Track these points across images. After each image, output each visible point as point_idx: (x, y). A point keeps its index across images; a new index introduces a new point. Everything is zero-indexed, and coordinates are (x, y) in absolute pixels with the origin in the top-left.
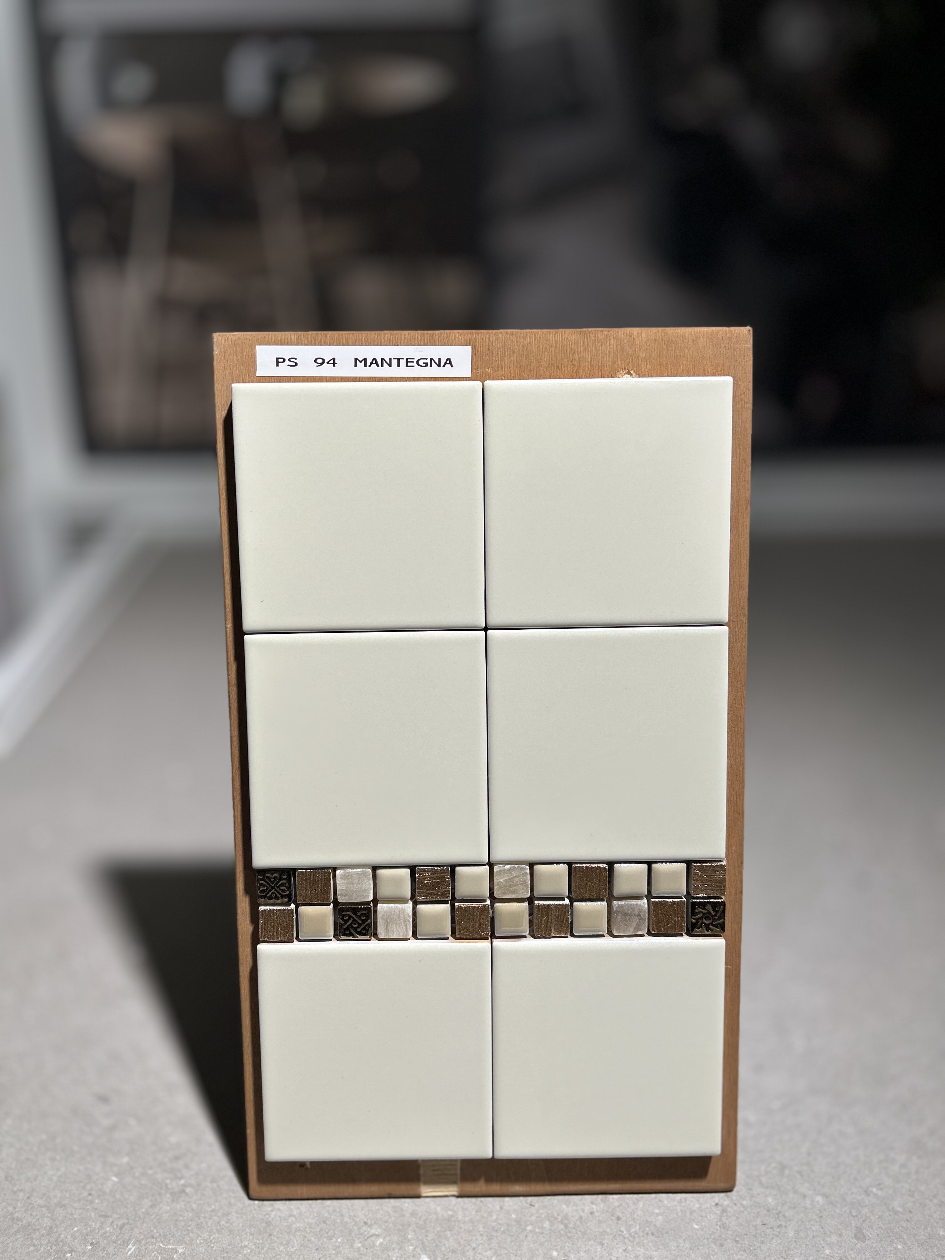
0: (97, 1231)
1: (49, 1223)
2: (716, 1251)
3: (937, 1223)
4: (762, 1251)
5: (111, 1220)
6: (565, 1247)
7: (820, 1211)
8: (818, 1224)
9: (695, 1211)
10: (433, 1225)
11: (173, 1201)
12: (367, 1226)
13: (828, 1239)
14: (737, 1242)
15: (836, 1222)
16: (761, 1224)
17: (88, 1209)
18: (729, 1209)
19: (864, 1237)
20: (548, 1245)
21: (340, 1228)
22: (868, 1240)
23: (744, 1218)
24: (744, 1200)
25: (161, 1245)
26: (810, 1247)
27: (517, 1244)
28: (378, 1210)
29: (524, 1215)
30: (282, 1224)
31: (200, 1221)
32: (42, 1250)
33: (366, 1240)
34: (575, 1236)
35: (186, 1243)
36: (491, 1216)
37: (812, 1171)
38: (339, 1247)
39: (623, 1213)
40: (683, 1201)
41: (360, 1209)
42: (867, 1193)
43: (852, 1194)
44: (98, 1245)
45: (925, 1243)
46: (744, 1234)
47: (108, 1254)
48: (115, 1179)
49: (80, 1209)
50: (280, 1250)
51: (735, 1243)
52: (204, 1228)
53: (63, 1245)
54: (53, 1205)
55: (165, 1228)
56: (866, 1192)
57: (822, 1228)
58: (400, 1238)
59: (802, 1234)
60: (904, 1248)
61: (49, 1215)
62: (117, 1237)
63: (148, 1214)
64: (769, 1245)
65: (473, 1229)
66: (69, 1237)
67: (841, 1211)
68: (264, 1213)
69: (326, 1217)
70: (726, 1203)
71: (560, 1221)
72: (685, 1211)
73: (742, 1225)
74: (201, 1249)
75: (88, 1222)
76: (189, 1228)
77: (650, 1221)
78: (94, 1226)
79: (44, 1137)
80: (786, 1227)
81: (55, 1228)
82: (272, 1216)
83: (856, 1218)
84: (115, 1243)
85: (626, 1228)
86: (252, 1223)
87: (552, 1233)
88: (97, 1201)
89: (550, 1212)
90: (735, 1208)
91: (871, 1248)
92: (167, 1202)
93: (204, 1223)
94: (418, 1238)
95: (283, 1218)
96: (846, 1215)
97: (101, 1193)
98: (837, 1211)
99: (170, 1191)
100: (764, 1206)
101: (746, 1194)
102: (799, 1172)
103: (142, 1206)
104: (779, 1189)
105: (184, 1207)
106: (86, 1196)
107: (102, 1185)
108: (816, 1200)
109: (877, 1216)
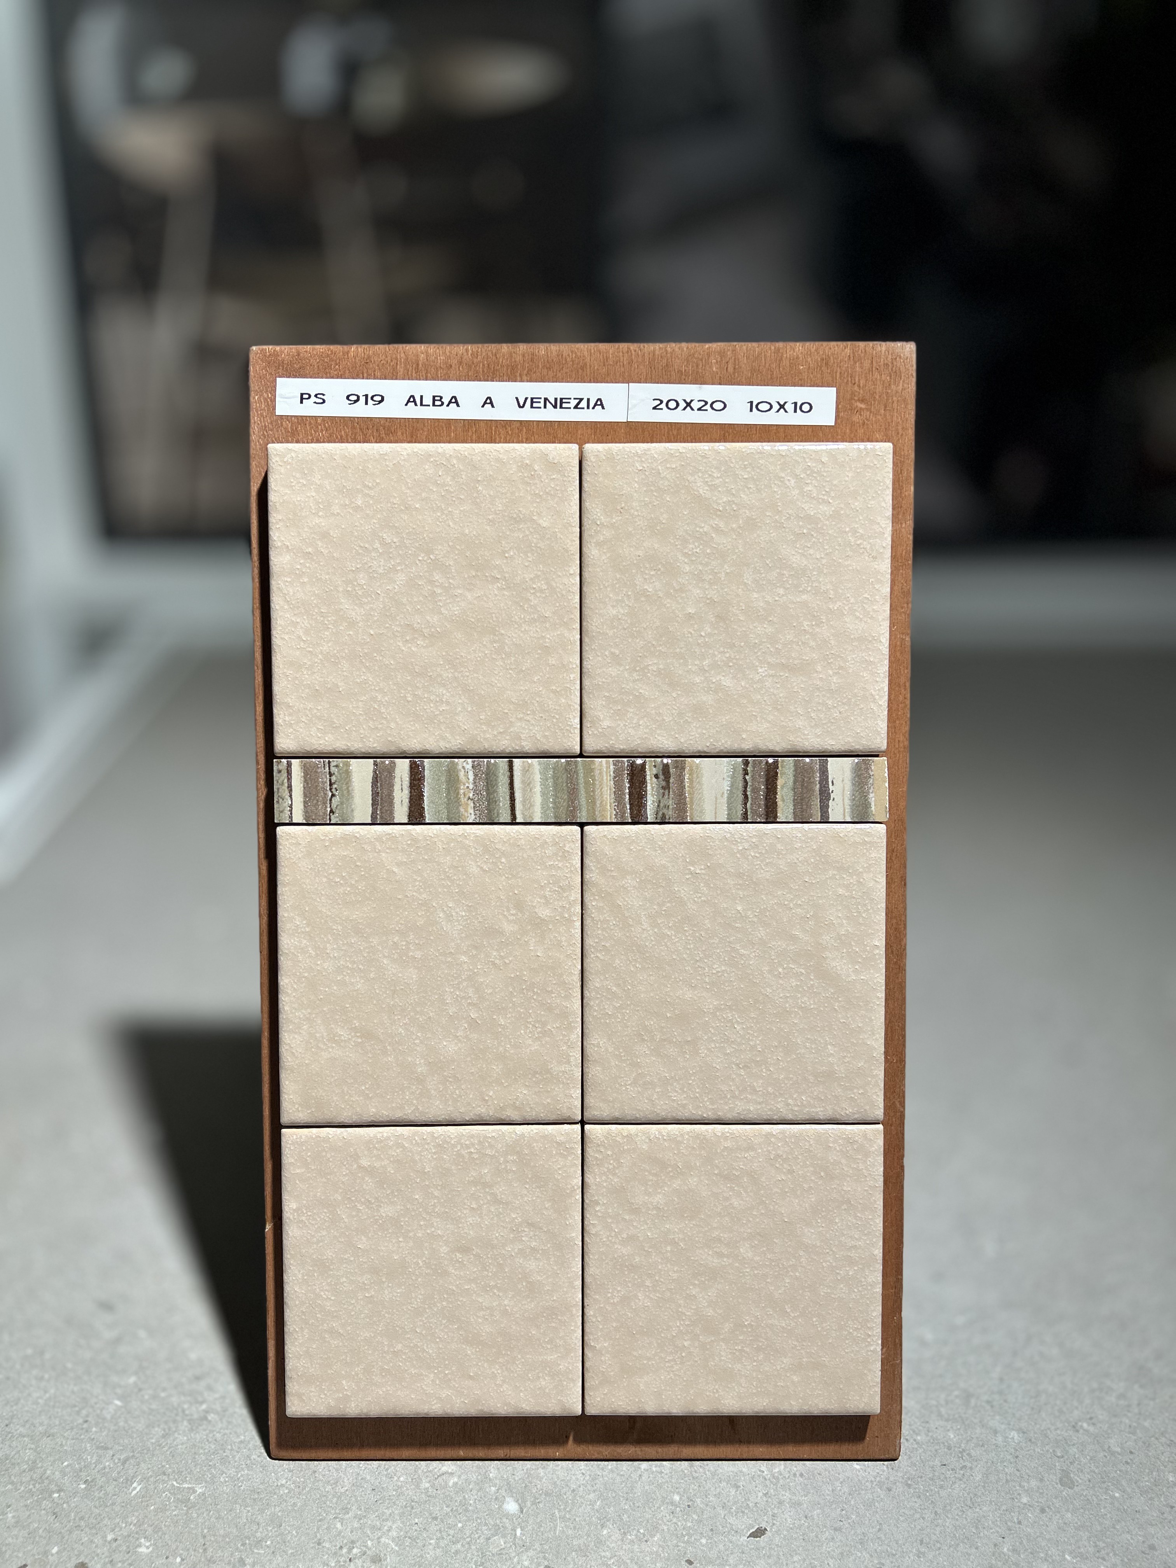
0: (94, 1466)
1: (32, 1457)
2: (882, 1497)
3: (1165, 1467)
4: (941, 1498)
5: (111, 1452)
6: (689, 1489)
7: (1016, 1450)
8: (1013, 1465)
11: (191, 1430)
13: (1025, 1484)
14: (909, 1486)
15: (1036, 1463)
16: (939, 1464)
17: (84, 1439)
19: (1072, 1482)
20: (668, 1487)
22: (1077, 1486)
23: (918, 1457)
24: (917, 1434)
25: (175, 1483)
26: (1003, 1494)
27: (629, 1486)
31: (225, 1454)
32: (22, 1488)
33: (436, 1479)
35: (206, 1482)
37: (1005, 1401)
38: (401, 1487)
43: (1056, 1430)
44: (93, 1483)
45: (1149, 1490)
46: (919, 1477)
47: (106, 1494)
48: (118, 1403)
49: (73, 1439)
51: (906, 1487)
52: (229, 1463)
53: (50, 1483)
54: (38, 1434)
55: (180, 1463)
56: (1074, 1427)
57: (1018, 1470)
58: (479, 1477)
59: (992, 1478)
60: (1123, 1496)
61: (33, 1446)
62: (119, 1473)
63: (160, 1446)
64: (949, 1490)
66: (57, 1473)
67: (1043, 1450)
73: (915, 1465)
74: (225, 1488)
76: (211, 1463)
78: (89, 1460)
79: (29, 1351)
80: (971, 1468)
81: (40, 1462)
83: (1062, 1459)
84: (116, 1480)
88: (94, 1429)
91: (1081, 1496)
92: (184, 1431)
93: (230, 1457)
94: (502, 1477)
96: (1049, 1456)
97: (100, 1421)
98: (1036, 1450)
99: (188, 1418)
100: (944, 1443)
101: (921, 1428)
102: (988, 1402)
103: (151, 1436)
104: (963, 1423)
105: (205, 1437)
106: (80, 1424)
107: (101, 1411)
108: (1011, 1436)
109: (1088, 1457)
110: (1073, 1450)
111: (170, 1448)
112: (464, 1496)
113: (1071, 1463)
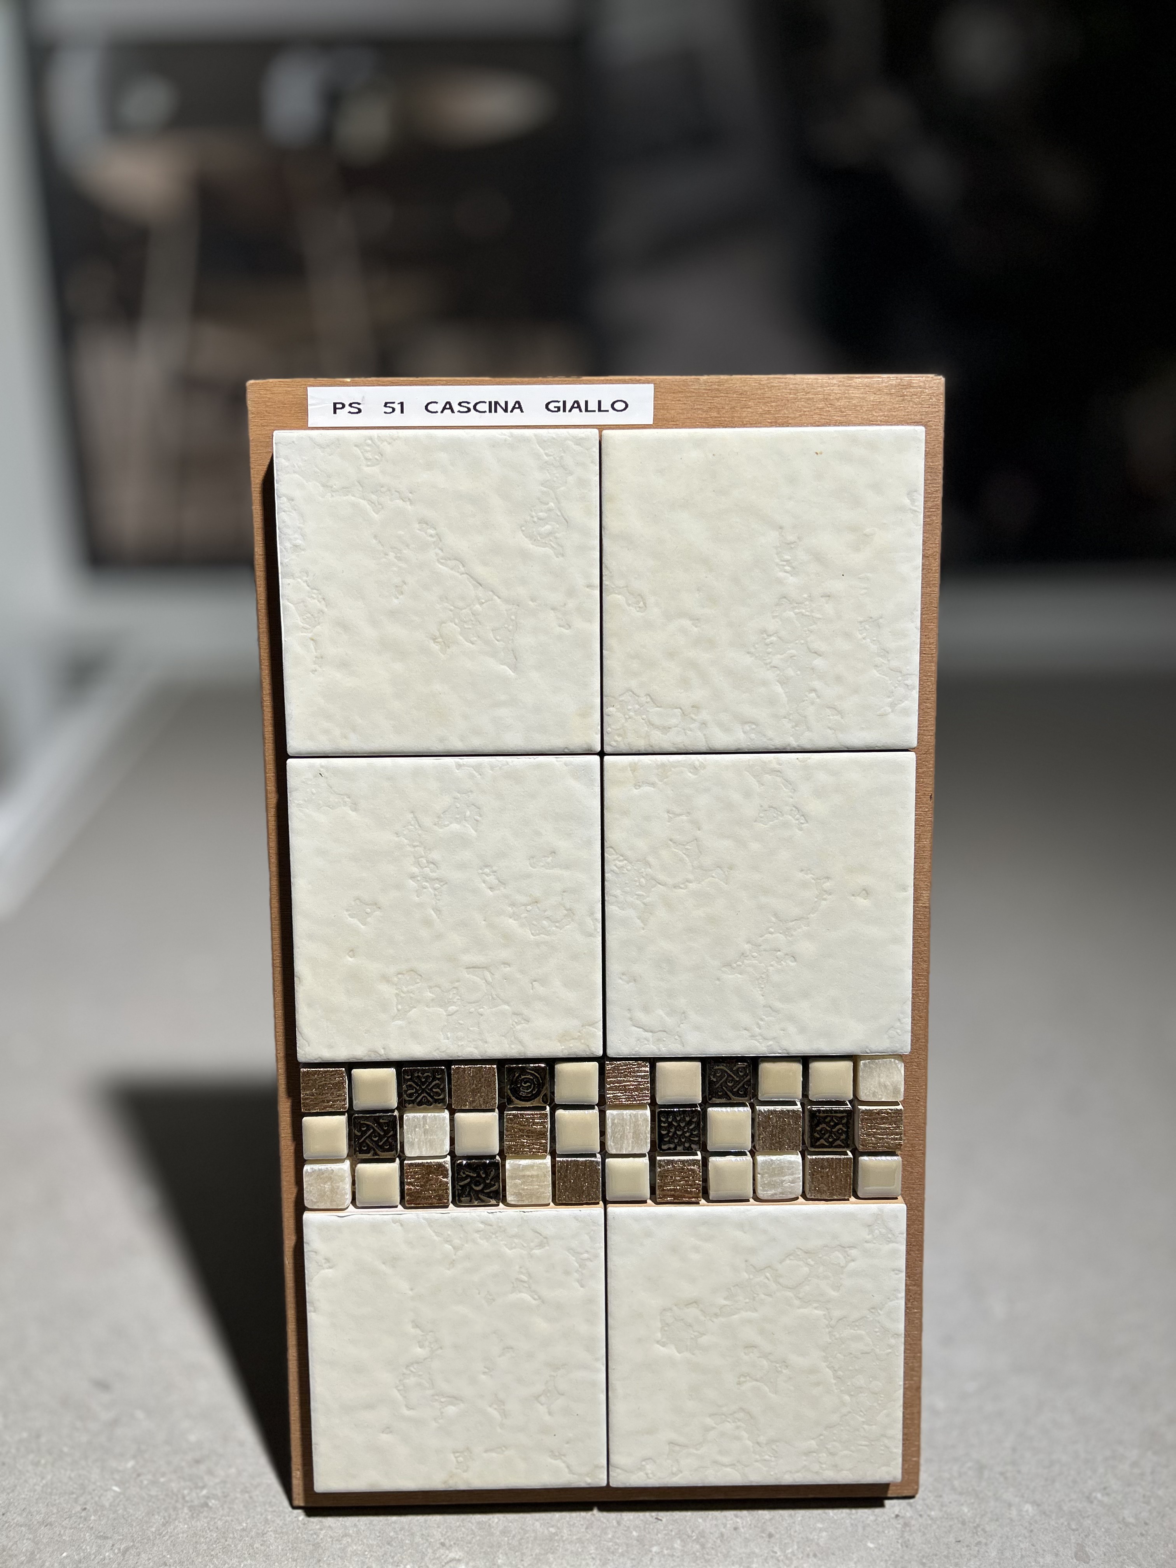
0: (93, 1557)
1: (29, 1547)
5: (110, 1542)
7: (1031, 1524)
8: (1027, 1540)
9: (869, 1525)
10: (530, 1545)
11: (192, 1517)
12: (444, 1548)
13: (1041, 1560)
14: (924, 1564)
15: (1051, 1537)
16: (954, 1541)
17: (82, 1528)
18: (913, 1522)
19: (1088, 1556)
21: (410, 1551)
22: (1093, 1560)
23: (933, 1534)
24: (931, 1510)
28: (460, 1526)
29: (649, 1533)
30: (334, 1546)
31: (227, 1543)
34: (714, 1558)
36: (606, 1533)
37: (1019, 1472)
39: (777, 1528)
41: (436, 1526)
42: (1090, 1499)
43: (1070, 1501)
46: (933, 1555)
48: (116, 1489)
49: (71, 1528)
52: (232, 1552)
54: (35, 1523)
55: (181, 1553)
56: (1088, 1498)
57: (1033, 1545)
58: (487, 1564)
59: (1008, 1554)
61: (30, 1536)
63: (160, 1534)
65: (582, 1551)
67: (1057, 1523)
68: (312, 1532)
69: (391, 1537)
70: (908, 1515)
71: (695, 1539)
72: (856, 1525)
73: (929, 1542)
75: (81, 1545)
76: (213, 1553)
77: (812, 1538)
78: (89, 1550)
79: (25, 1435)
80: (986, 1544)
81: (38, 1553)
82: (321, 1536)
83: (1076, 1532)
85: (780, 1548)
86: (295, 1545)
87: (685, 1556)
89: (681, 1528)
90: (920, 1520)
92: (185, 1519)
93: (233, 1546)
94: (511, 1563)
95: (335, 1539)
96: (1064, 1529)
97: (98, 1508)
98: (1051, 1523)
99: (189, 1504)
100: (957, 1518)
102: (1002, 1474)
103: (151, 1524)
104: (977, 1496)
105: (206, 1525)
106: (78, 1512)
107: (100, 1497)
108: (1025, 1509)
109: (1103, 1530)
111: (170, 1537)
113: (1086, 1536)
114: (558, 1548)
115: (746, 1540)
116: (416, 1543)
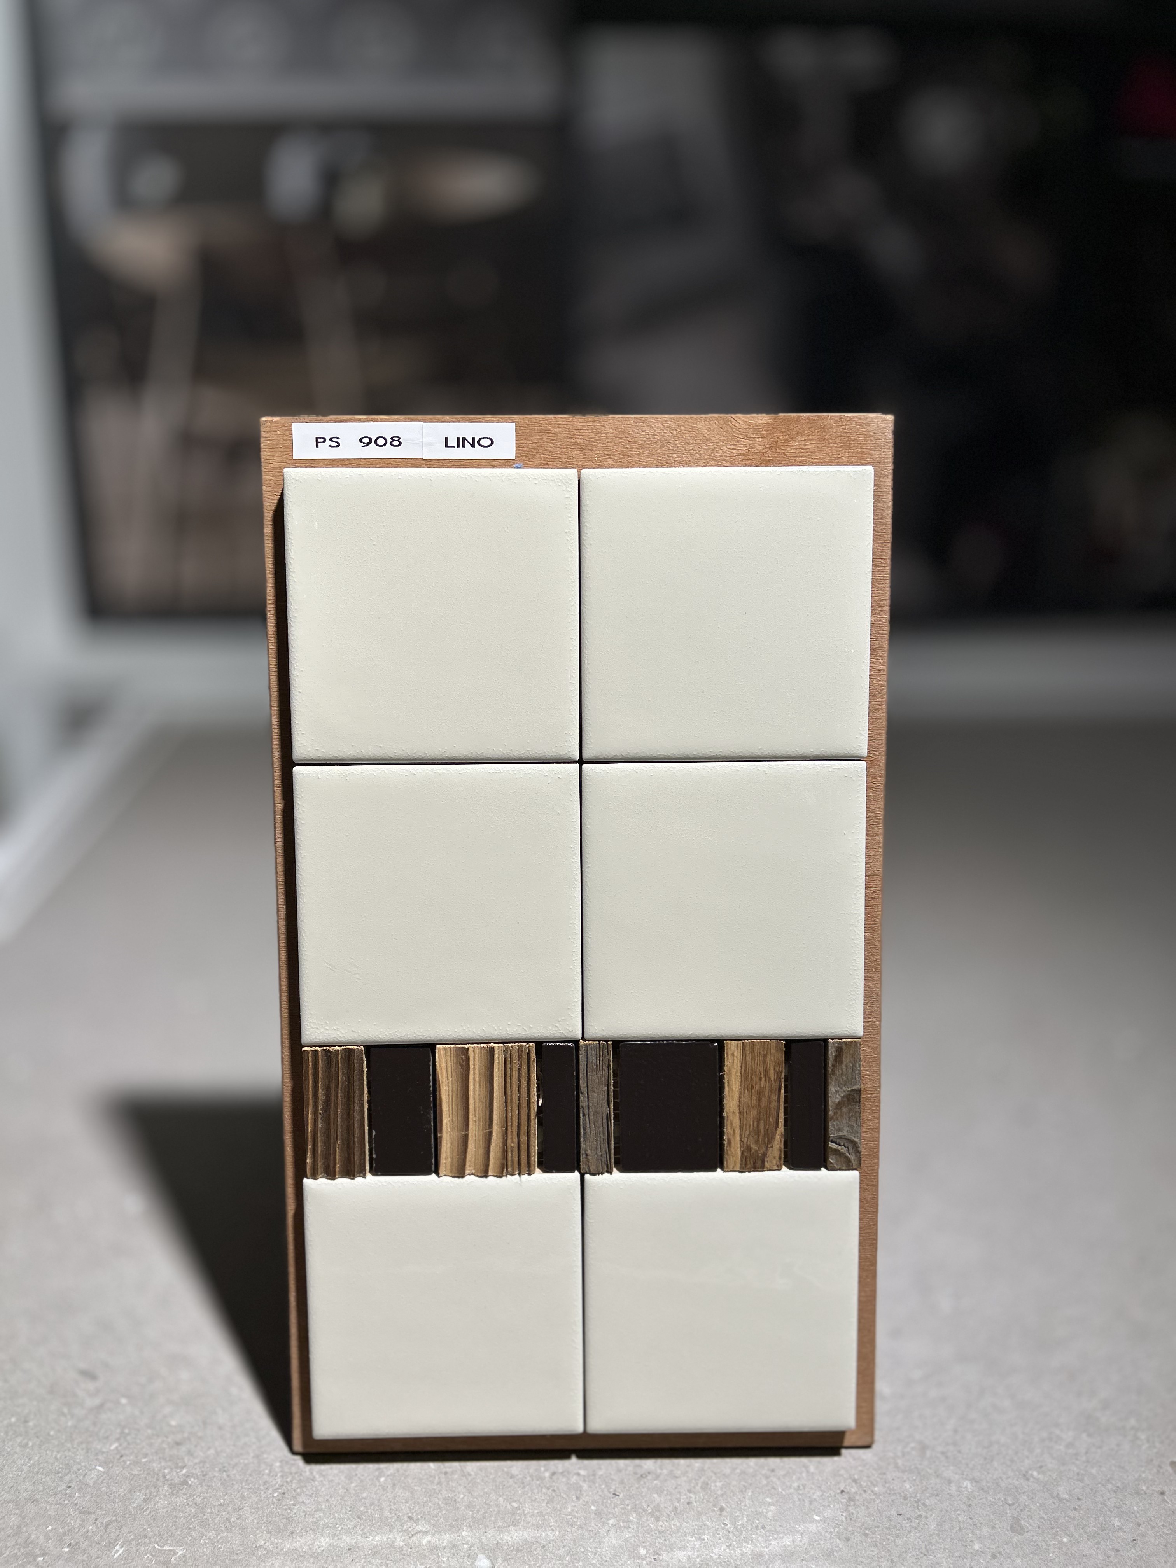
0: (77, 1530)
1: (16, 1522)
2: (841, 1546)
3: (1111, 1512)
4: (897, 1546)
5: (94, 1517)
6: (655, 1543)
7: (969, 1499)
8: (966, 1514)
10: (493, 1519)
11: (172, 1494)
12: (412, 1521)
13: (978, 1531)
14: (866, 1535)
15: (988, 1511)
16: (896, 1514)
17: (67, 1504)
18: (857, 1497)
19: (1022, 1529)
20: (635, 1541)
21: (379, 1524)
22: (1027, 1532)
23: (876, 1508)
24: (875, 1486)
25: (156, 1546)
26: (956, 1541)
27: (598, 1540)
29: (607, 1506)
30: (307, 1519)
31: (205, 1517)
32: (7, 1553)
33: (410, 1538)
35: (187, 1544)
36: (566, 1508)
37: (959, 1452)
40: (801, 1487)
41: (404, 1501)
43: (1007, 1478)
44: (76, 1547)
45: (1096, 1535)
46: (875, 1527)
47: (90, 1557)
48: (100, 1469)
49: (56, 1504)
50: (304, 1550)
51: (864, 1537)
52: (209, 1525)
53: (34, 1547)
54: (22, 1499)
55: (161, 1527)
56: (1024, 1475)
57: (971, 1518)
59: (947, 1526)
60: (1071, 1541)
61: (17, 1511)
62: (102, 1536)
63: (141, 1510)
64: (905, 1539)
65: (543, 1524)
66: (41, 1537)
67: (995, 1499)
68: (286, 1507)
70: (853, 1490)
71: (650, 1513)
72: (804, 1500)
73: (873, 1515)
74: (205, 1550)
75: (66, 1519)
76: (191, 1526)
77: (761, 1511)
78: (73, 1525)
79: (13, 1420)
81: (24, 1527)
83: (1013, 1507)
84: (98, 1543)
85: (730, 1521)
86: (270, 1519)
87: (640, 1528)
90: (864, 1495)
91: (1031, 1542)
92: (165, 1496)
93: (210, 1520)
96: (1001, 1504)
97: (83, 1486)
98: (989, 1498)
99: (169, 1482)
100: (900, 1494)
101: (878, 1479)
102: (943, 1453)
103: (133, 1500)
104: (919, 1473)
105: (185, 1501)
106: (63, 1489)
107: (84, 1476)
108: (964, 1486)
109: (1038, 1504)
110: (1023, 1498)
111: (150, 1512)
112: (438, 1554)
113: (1022, 1510)
114: (520, 1521)
115: (699, 1513)
116: (385, 1517)
